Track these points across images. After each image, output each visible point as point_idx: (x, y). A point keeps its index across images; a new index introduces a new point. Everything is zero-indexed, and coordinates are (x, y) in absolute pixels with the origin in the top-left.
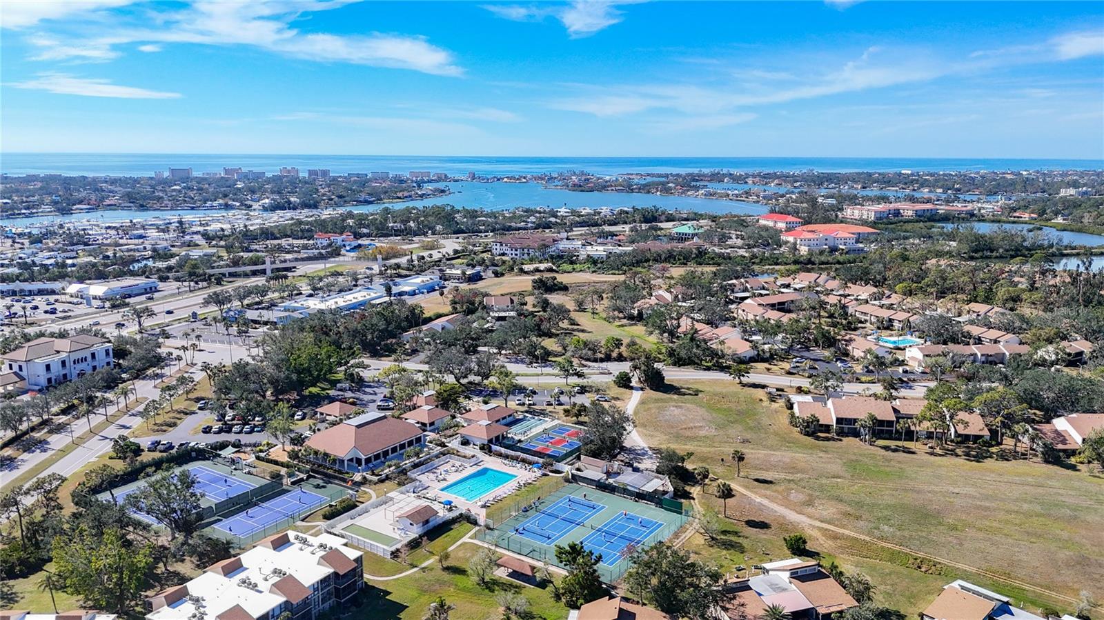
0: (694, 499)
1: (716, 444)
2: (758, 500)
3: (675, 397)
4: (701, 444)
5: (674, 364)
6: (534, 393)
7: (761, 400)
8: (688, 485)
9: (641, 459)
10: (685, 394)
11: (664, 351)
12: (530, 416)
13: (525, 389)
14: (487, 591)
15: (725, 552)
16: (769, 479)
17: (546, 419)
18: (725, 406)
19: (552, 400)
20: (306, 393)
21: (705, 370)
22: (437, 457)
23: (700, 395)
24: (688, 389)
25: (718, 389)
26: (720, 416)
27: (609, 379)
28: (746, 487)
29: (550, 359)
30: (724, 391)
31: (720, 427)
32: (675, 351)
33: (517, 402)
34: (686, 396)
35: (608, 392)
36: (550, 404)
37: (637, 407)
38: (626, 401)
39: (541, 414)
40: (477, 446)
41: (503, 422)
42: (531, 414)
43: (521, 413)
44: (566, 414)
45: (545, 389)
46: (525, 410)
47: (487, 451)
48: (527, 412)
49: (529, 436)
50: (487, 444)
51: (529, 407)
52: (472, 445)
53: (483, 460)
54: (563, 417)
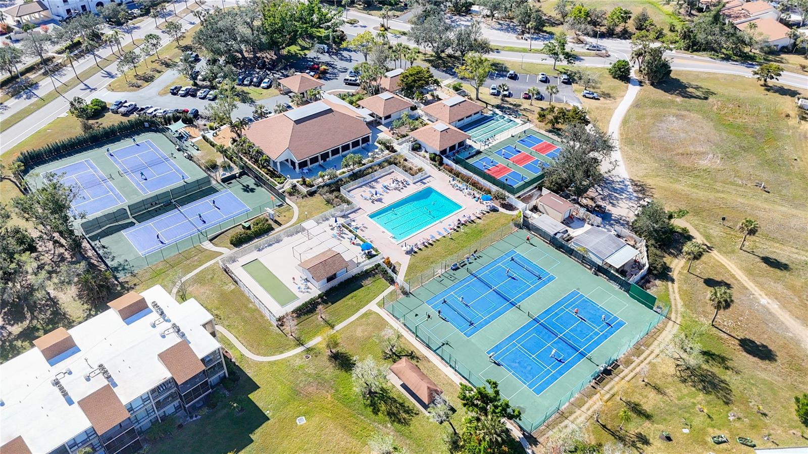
0: (673, 281)
1: (718, 186)
2: (764, 300)
3: (679, 99)
4: (698, 182)
5: (687, 49)
6: (514, 77)
7: (788, 116)
8: (670, 254)
9: (617, 199)
10: (692, 97)
11: (678, 27)
12: (500, 113)
13: (506, 71)
14: (370, 409)
15: (701, 396)
16: (783, 261)
17: (518, 121)
18: (739, 121)
20: (284, 52)
21: (723, 59)
22: (380, 165)
23: (711, 99)
24: (697, 88)
25: (734, 92)
26: (732, 136)
27: (606, 64)
28: (750, 273)
29: (545, 29)
30: (742, 95)
31: (729, 156)
32: (692, 32)
33: (492, 91)
34: (693, 100)
35: (598, 85)
36: (527, 97)
37: (628, 111)
38: (618, 100)
39: (514, 111)
40: (427, 155)
41: (466, 121)
42: (502, 111)
43: (492, 109)
44: (540, 119)
45: (528, 73)
46: (497, 104)
47: (437, 163)
48: (498, 107)
49: (490, 145)
50: (439, 156)
51: (502, 100)
52: (423, 153)
53: (430, 176)
54: (537, 121)
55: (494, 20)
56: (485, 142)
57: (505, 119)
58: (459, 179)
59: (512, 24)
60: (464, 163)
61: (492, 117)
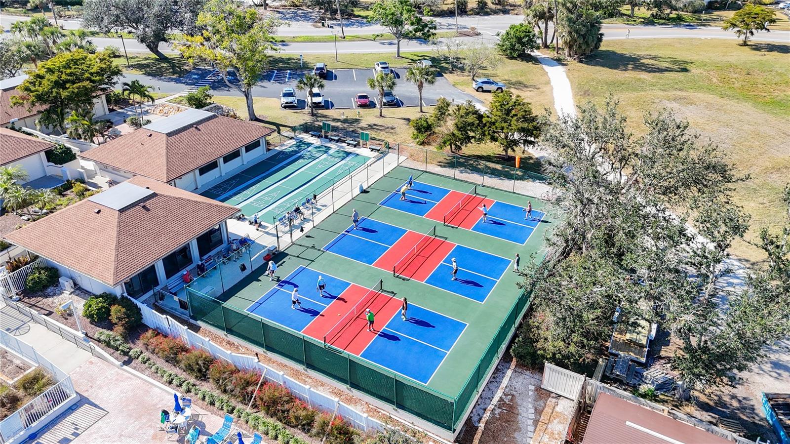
6: (326, 75)
12: (316, 141)
13: (306, 67)
17: (364, 152)
19: (375, 95)
23: (694, 70)
25: (714, 57)
29: (356, 13)
33: (285, 100)
36: (366, 104)
39: (347, 134)
40: (79, 305)
41: (226, 169)
42: (319, 137)
43: (292, 134)
44: (421, 138)
45: (350, 66)
46: (303, 122)
47: (116, 333)
48: (306, 128)
49: (308, 227)
50: (123, 302)
51: (313, 115)
52: (66, 299)
53: (82, 401)
54: (413, 146)
55: (268, 9)
56: (290, 220)
57: (331, 152)
58: (207, 387)
59: (300, 11)
60: (218, 312)
61: (296, 152)
